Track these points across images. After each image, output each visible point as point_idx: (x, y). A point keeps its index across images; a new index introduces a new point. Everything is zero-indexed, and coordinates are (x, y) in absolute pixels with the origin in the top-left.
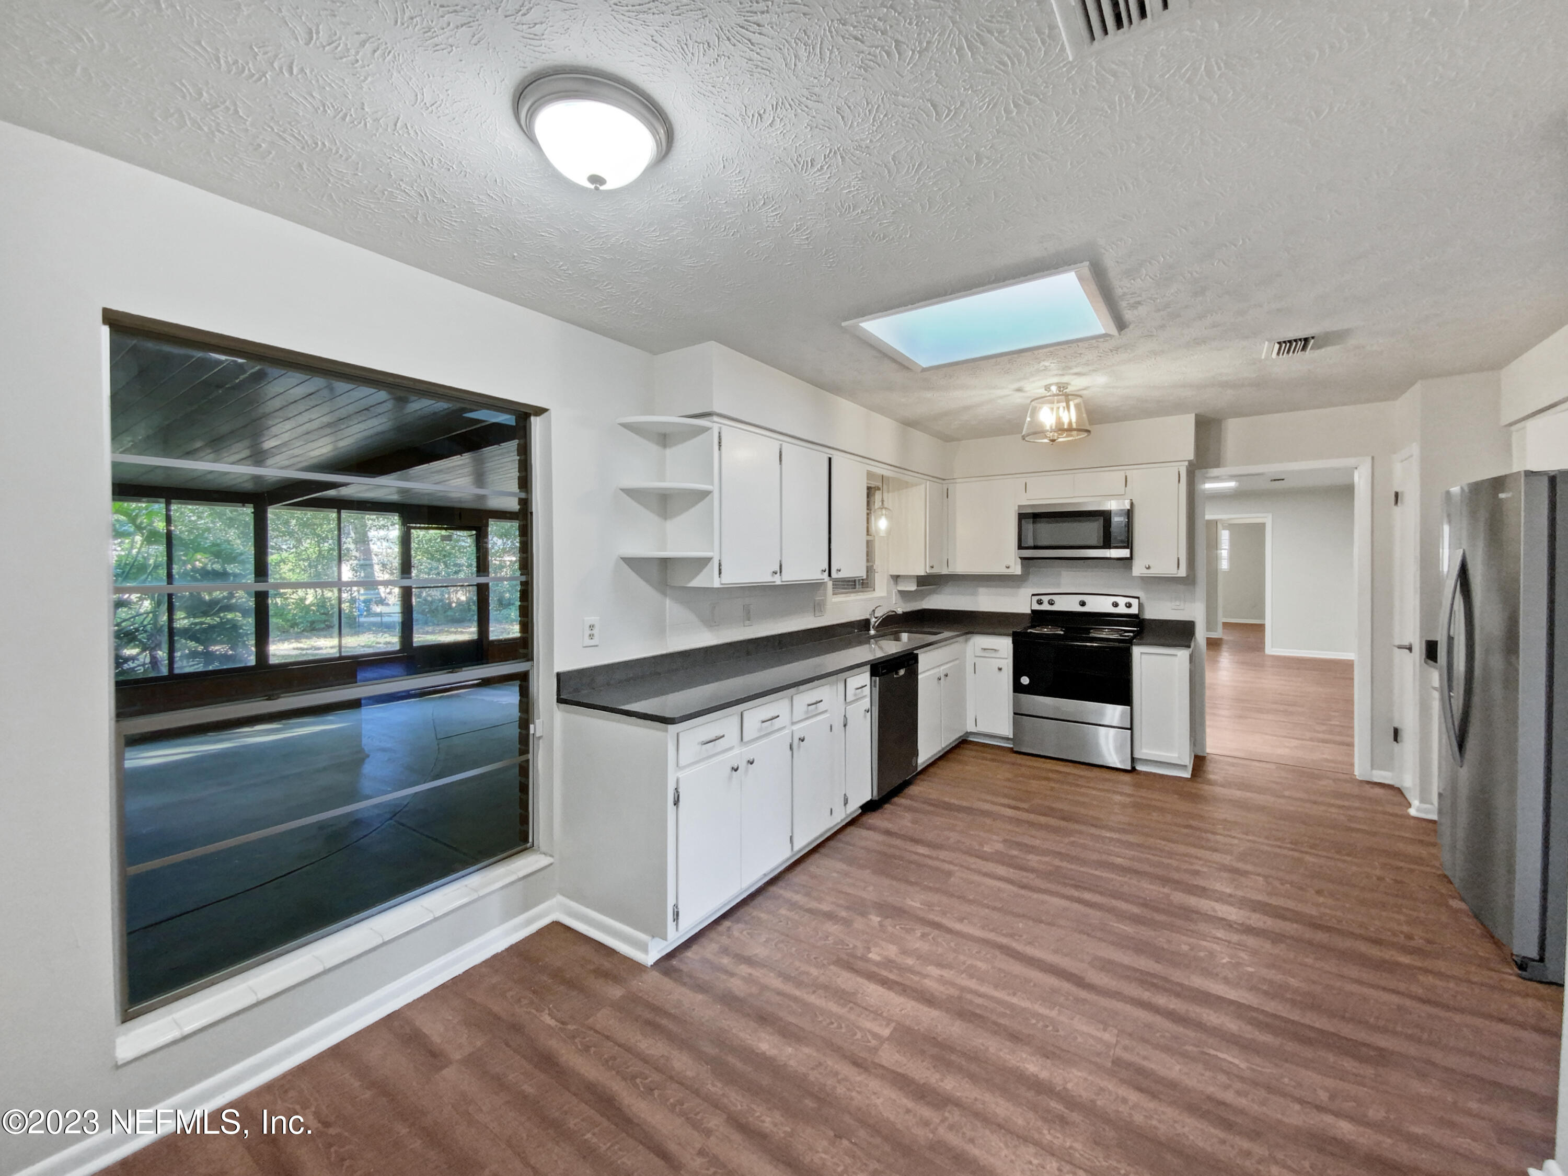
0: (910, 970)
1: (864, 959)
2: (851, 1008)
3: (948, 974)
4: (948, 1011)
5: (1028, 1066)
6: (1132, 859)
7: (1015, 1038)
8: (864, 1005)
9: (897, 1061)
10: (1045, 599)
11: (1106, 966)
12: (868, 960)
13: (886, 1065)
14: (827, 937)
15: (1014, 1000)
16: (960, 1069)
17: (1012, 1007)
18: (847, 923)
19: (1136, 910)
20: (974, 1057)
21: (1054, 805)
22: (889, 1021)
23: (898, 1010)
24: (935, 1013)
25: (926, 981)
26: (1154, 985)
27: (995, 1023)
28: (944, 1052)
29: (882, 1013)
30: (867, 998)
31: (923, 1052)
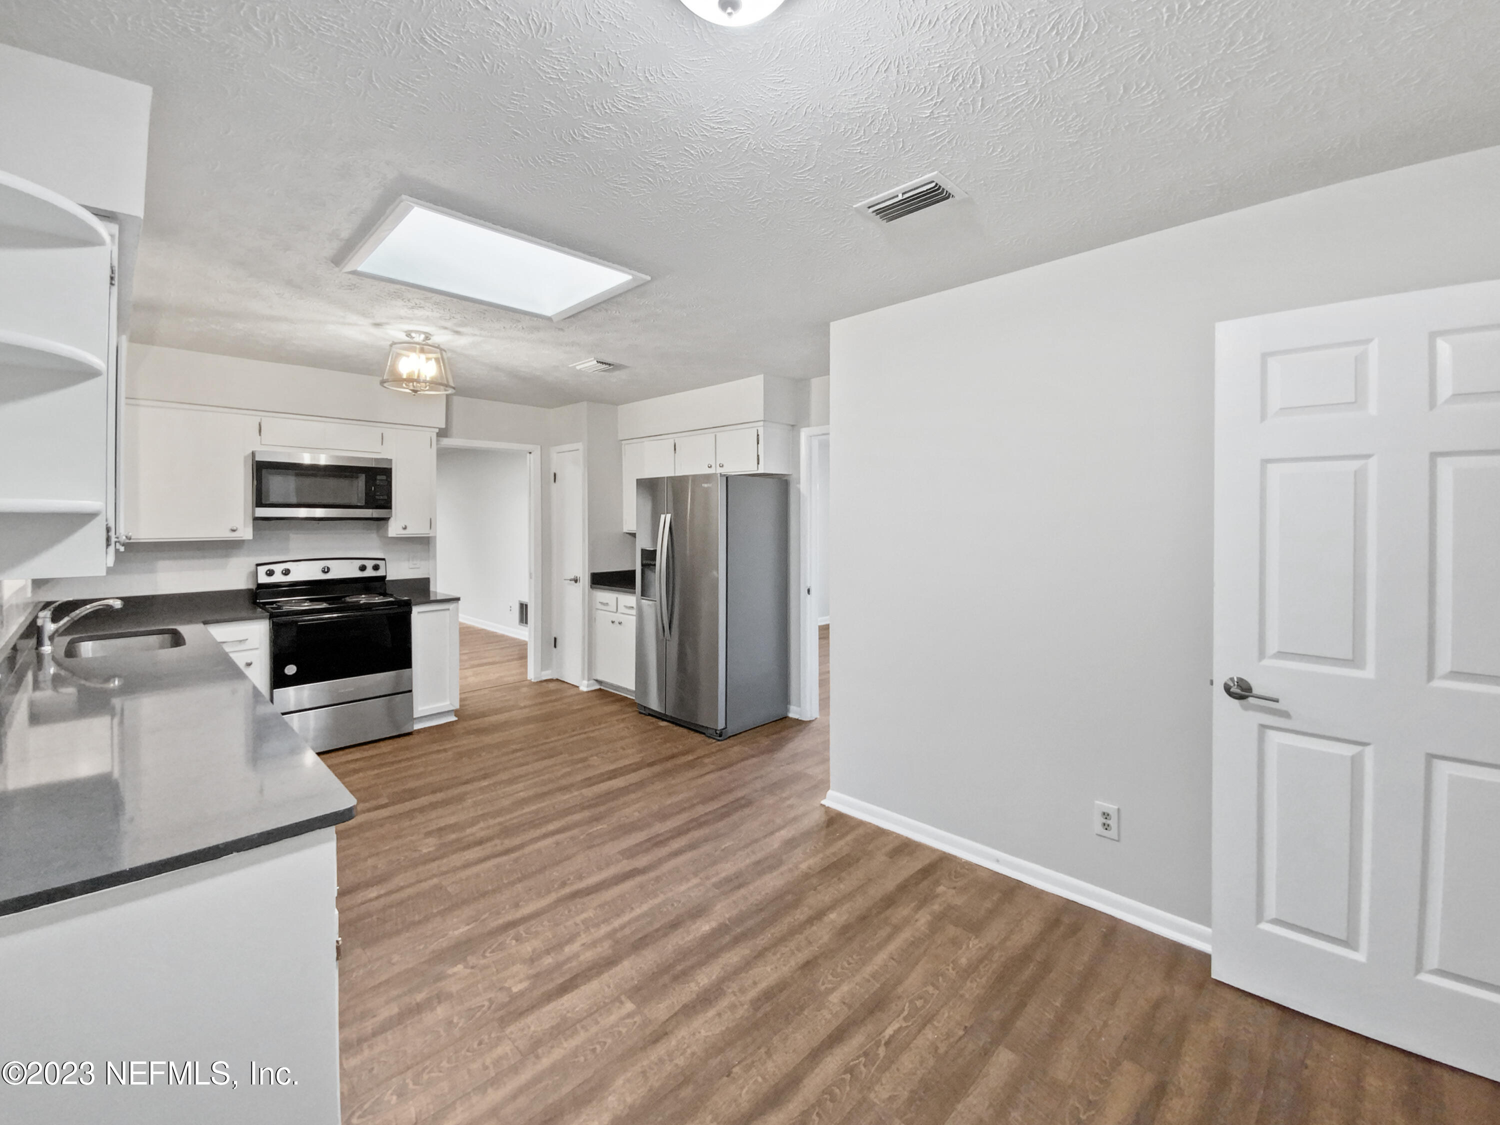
0: (559, 966)
1: (514, 998)
2: (583, 1027)
3: (584, 938)
4: (628, 954)
5: (703, 929)
6: (526, 789)
7: (675, 925)
8: (585, 1014)
9: (667, 1007)
10: (278, 569)
11: (629, 853)
12: (522, 994)
13: (667, 1018)
14: (451, 1022)
15: (638, 911)
16: (692, 967)
17: (645, 915)
18: (441, 997)
19: (586, 814)
20: (683, 954)
21: (407, 787)
22: (617, 1000)
23: (606, 989)
24: (626, 964)
25: (582, 958)
26: (661, 842)
27: (657, 930)
28: (671, 972)
29: (604, 1002)
30: (577, 1009)
31: (665, 986)
